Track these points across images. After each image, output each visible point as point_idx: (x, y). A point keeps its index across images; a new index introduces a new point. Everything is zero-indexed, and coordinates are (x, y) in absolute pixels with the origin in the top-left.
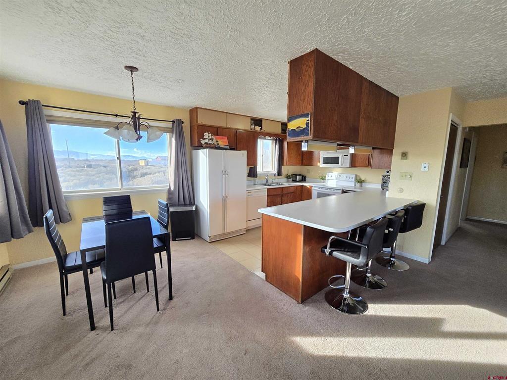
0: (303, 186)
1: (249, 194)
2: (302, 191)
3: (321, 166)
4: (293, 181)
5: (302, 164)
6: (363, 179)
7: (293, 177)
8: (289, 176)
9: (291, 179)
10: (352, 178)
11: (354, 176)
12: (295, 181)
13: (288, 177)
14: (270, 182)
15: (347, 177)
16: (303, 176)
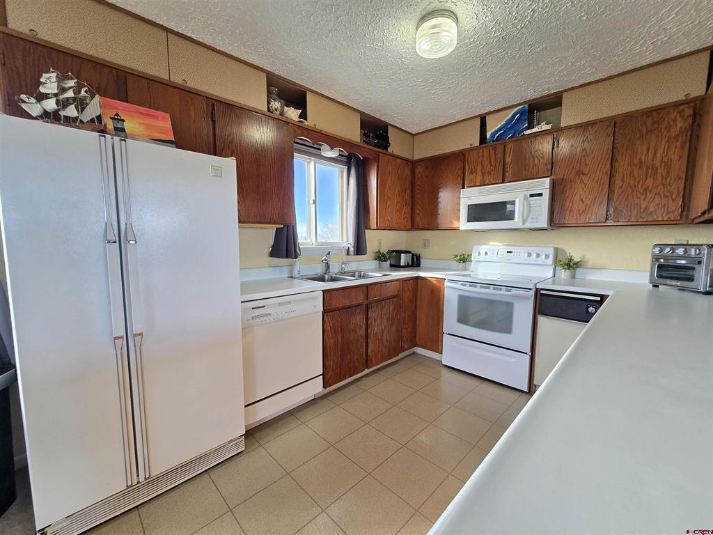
0: (418, 278)
1: (258, 312)
2: (415, 290)
3: (462, 227)
4: (392, 266)
5: (413, 227)
6: (576, 259)
7: (392, 258)
8: (384, 256)
9: (388, 262)
10: (547, 257)
11: (551, 252)
12: (396, 266)
13: (380, 257)
14: (335, 269)
15: (529, 255)
16: (413, 255)
